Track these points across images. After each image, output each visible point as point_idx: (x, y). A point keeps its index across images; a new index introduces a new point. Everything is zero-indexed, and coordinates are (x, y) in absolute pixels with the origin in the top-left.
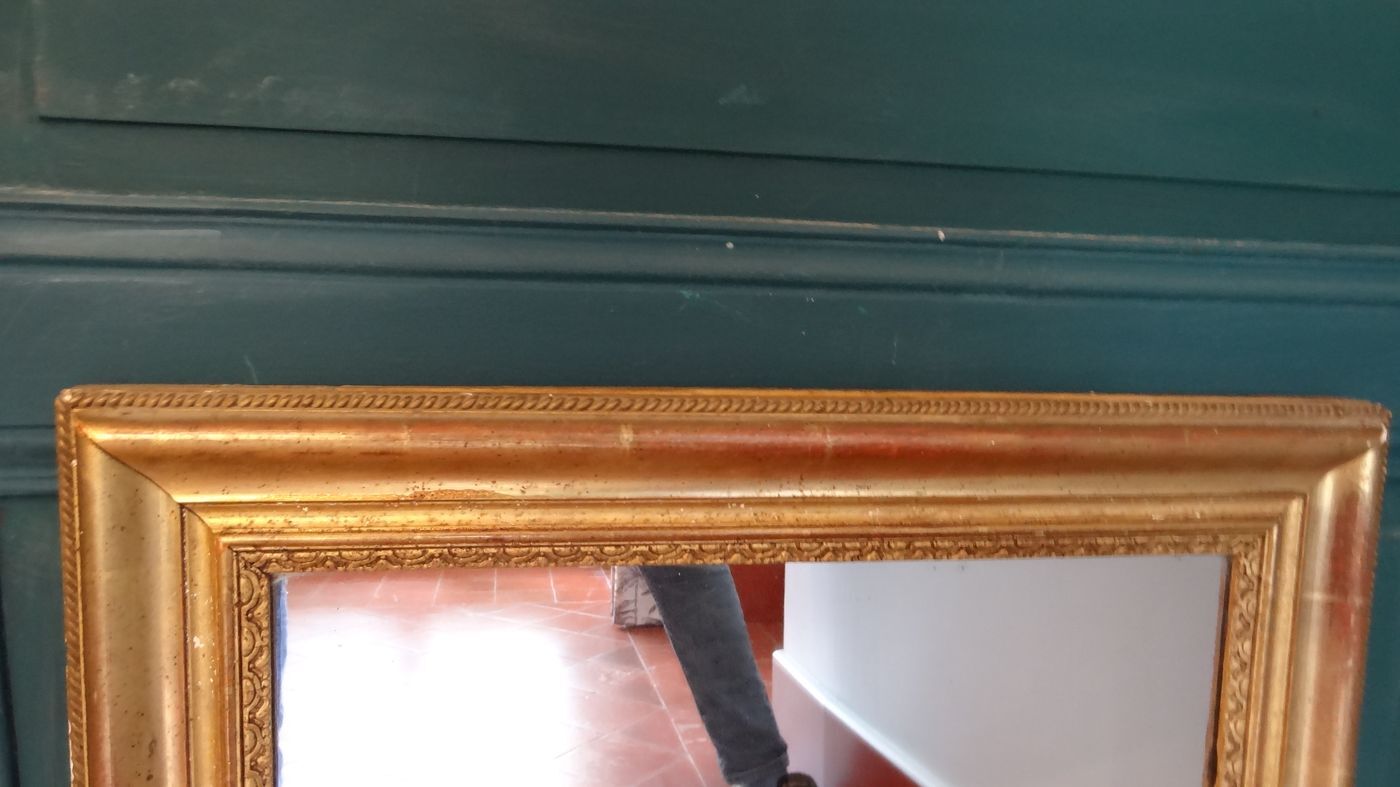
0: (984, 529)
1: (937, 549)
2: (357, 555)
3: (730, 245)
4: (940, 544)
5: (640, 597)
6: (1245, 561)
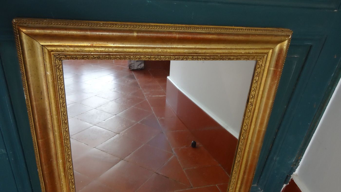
1: (198, 58)
2: (80, 57)
5: (135, 63)
6: (259, 62)
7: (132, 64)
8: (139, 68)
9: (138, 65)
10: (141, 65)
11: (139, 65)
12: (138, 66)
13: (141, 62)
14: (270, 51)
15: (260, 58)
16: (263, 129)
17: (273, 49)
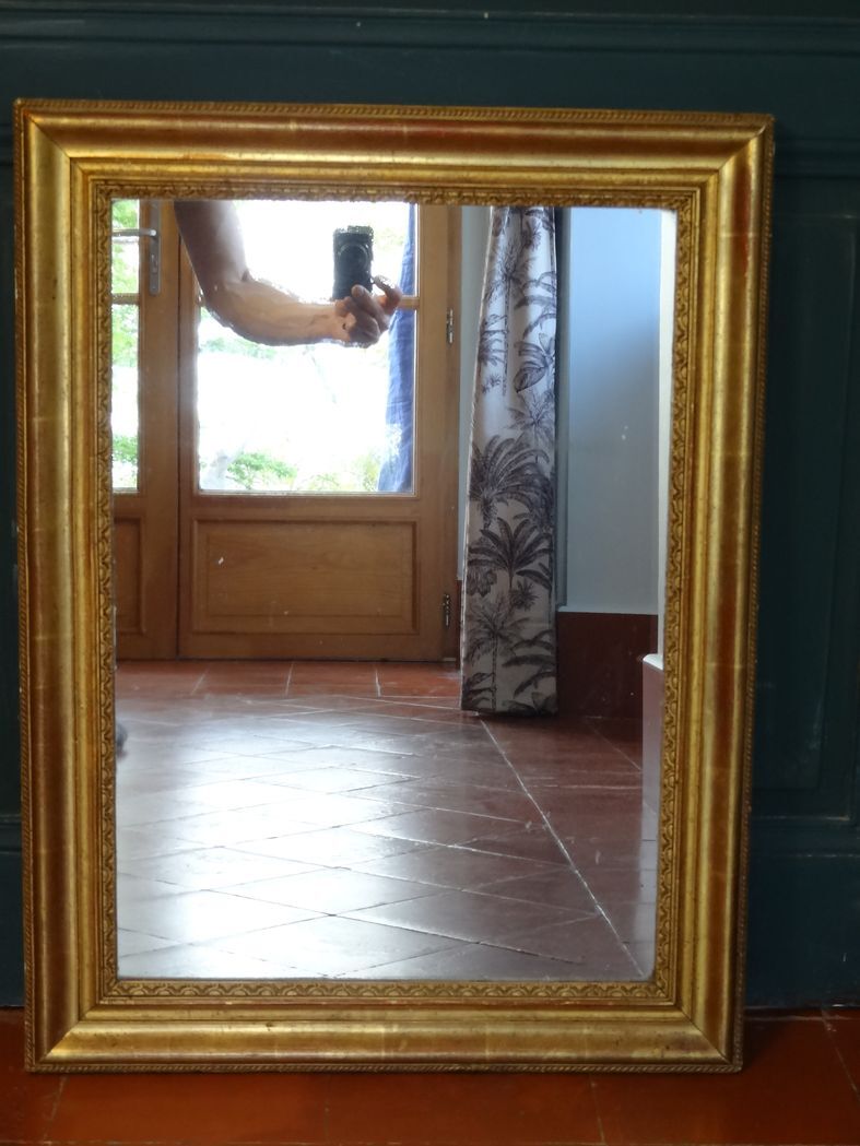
0: (504, 186)
1: (477, 197)
2: (154, 188)
3: (359, 25)
4: (479, 194)
5: (500, 671)
6: (681, 213)
7: (481, 676)
8: (528, 707)
9: (516, 685)
10: (536, 687)
11: (528, 683)
12: (520, 689)
13: (533, 669)
14: (712, 179)
15: (682, 202)
16: (744, 453)
17: (716, 171)
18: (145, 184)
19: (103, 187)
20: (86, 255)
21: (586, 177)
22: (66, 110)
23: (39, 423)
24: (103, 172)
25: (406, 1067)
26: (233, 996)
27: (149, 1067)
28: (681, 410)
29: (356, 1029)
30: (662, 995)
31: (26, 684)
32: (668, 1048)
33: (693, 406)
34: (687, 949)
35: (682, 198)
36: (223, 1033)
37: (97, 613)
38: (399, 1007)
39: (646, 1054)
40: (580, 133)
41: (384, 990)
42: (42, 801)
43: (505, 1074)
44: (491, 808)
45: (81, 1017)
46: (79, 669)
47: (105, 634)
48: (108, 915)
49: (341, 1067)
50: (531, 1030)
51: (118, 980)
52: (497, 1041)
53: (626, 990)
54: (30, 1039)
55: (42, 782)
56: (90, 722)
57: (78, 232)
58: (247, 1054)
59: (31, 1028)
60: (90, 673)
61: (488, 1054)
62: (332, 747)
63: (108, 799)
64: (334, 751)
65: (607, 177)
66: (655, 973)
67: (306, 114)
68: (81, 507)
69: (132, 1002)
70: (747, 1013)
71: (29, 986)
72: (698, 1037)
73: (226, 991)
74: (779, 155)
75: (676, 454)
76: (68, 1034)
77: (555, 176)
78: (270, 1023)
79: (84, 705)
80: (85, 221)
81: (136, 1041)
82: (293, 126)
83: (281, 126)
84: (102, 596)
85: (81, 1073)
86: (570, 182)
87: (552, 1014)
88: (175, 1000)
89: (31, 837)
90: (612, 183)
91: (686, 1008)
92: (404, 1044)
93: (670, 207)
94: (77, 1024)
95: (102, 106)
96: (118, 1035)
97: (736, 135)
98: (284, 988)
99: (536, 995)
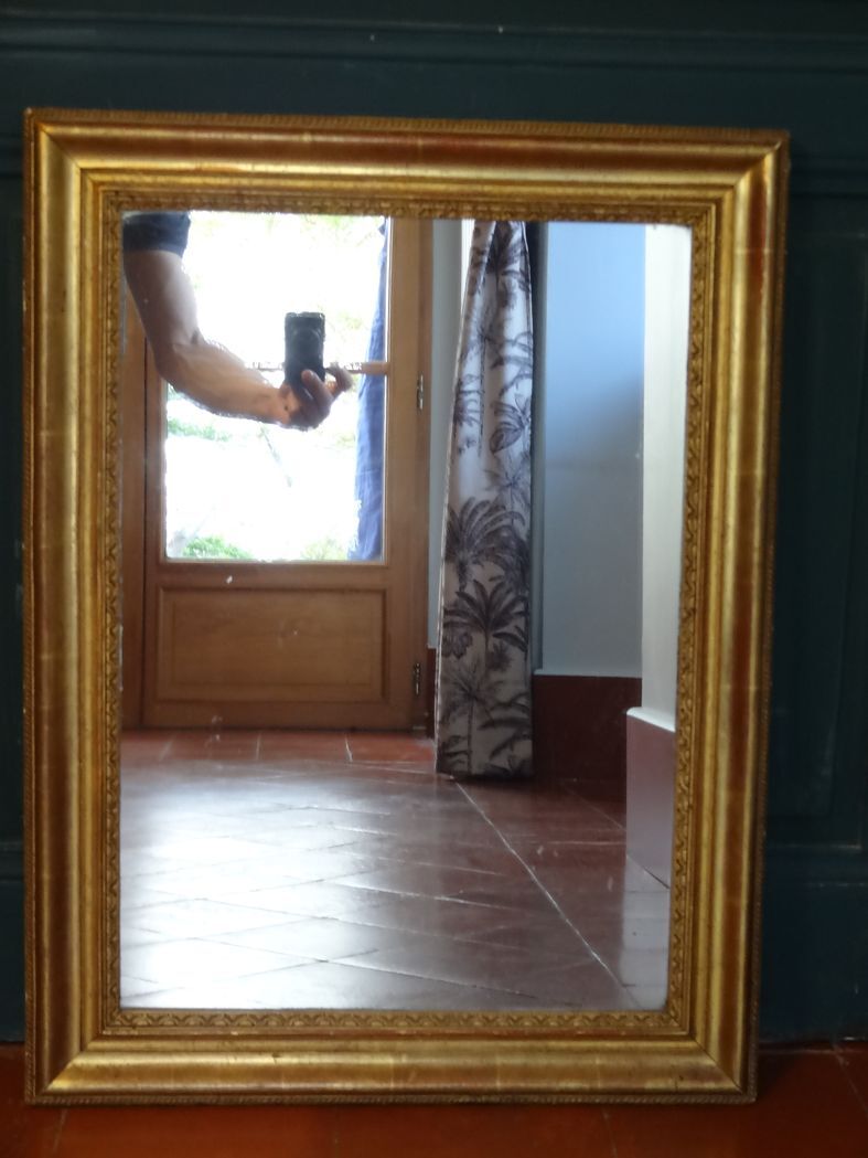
0: (519, 200)
3: (372, 38)
5: (477, 735)
6: (697, 229)
7: (456, 739)
8: (505, 770)
9: (492, 747)
10: (512, 749)
11: (504, 745)
12: (495, 752)
13: (509, 732)
14: (727, 195)
15: (697, 217)
16: (759, 472)
17: (732, 188)
18: (157, 195)
19: (114, 199)
20: (95, 268)
21: (601, 192)
22: (77, 119)
23: (47, 438)
24: (114, 183)
25: (414, 1099)
26: (239, 1025)
27: (152, 1099)
28: (695, 428)
29: (364, 1060)
30: (676, 1024)
31: (30, 704)
32: (682, 1079)
33: (707, 424)
34: (701, 978)
35: (697, 214)
36: (228, 1065)
37: (104, 631)
38: (409, 1037)
39: (660, 1084)
40: (596, 147)
41: (392, 1020)
42: (46, 824)
43: (516, 1106)
44: (474, 862)
45: (83, 1048)
46: (84, 690)
47: (111, 655)
48: (111, 942)
49: (349, 1099)
50: (542, 1061)
51: (121, 1010)
52: (508, 1072)
53: (638, 1019)
54: (30, 1071)
55: (46, 804)
56: (95, 744)
57: (88, 244)
58: (253, 1085)
59: (31, 1059)
60: (96, 693)
61: (499, 1085)
62: (308, 808)
63: (112, 825)
64: (310, 812)
65: (622, 192)
66: (668, 1002)
67: (320, 126)
68: (88, 524)
69: (136, 1033)
70: (761, 1047)
71: (31, 1015)
72: (712, 1068)
73: (232, 1021)
74: (794, 172)
75: (691, 472)
76: (70, 1065)
77: (570, 191)
78: (276, 1053)
79: (89, 726)
80: (95, 233)
81: (140, 1073)
82: (307, 138)
83: (295, 138)
84: (108, 615)
85: (84, 1106)
86: (585, 197)
87: (563, 1044)
88: (179, 1031)
89: (34, 861)
90: (627, 198)
91: (699, 1039)
92: (413, 1075)
93: (685, 223)
94: (78, 1054)
95: (113, 116)
96: (121, 1066)
97: (752, 151)
98: (290, 1018)
99: (548, 1025)
